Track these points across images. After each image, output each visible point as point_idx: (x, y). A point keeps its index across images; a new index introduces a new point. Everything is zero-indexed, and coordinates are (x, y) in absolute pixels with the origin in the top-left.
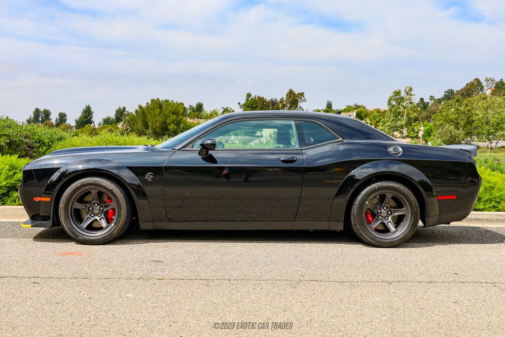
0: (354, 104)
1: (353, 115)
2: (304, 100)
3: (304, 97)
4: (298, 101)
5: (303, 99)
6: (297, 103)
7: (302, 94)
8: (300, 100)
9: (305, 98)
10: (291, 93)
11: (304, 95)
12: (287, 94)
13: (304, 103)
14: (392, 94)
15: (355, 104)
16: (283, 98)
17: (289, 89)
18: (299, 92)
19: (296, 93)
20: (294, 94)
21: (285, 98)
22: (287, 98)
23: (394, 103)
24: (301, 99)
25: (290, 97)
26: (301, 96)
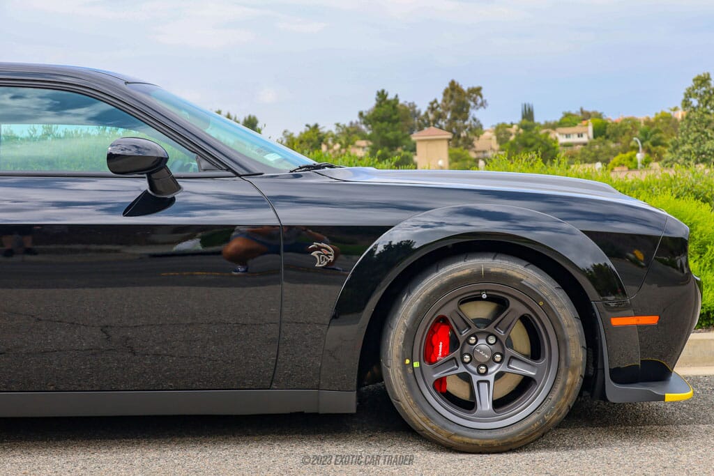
0: (579, 110)
1: (587, 132)
2: (482, 105)
3: (481, 96)
4: (468, 106)
5: (479, 101)
6: (467, 111)
7: (477, 91)
8: (472, 104)
9: (484, 98)
10: (453, 89)
11: (483, 92)
12: (446, 93)
13: (481, 109)
14: (690, 84)
15: (582, 110)
16: (436, 101)
17: (450, 81)
18: (471, 86)
19: (465, 88)
20: (460, 92)
21: (440, 101)
22: (444, 101)
23: (695, 102)
24: (474, 101)
25: (452, 97)
26: (474, 95)
